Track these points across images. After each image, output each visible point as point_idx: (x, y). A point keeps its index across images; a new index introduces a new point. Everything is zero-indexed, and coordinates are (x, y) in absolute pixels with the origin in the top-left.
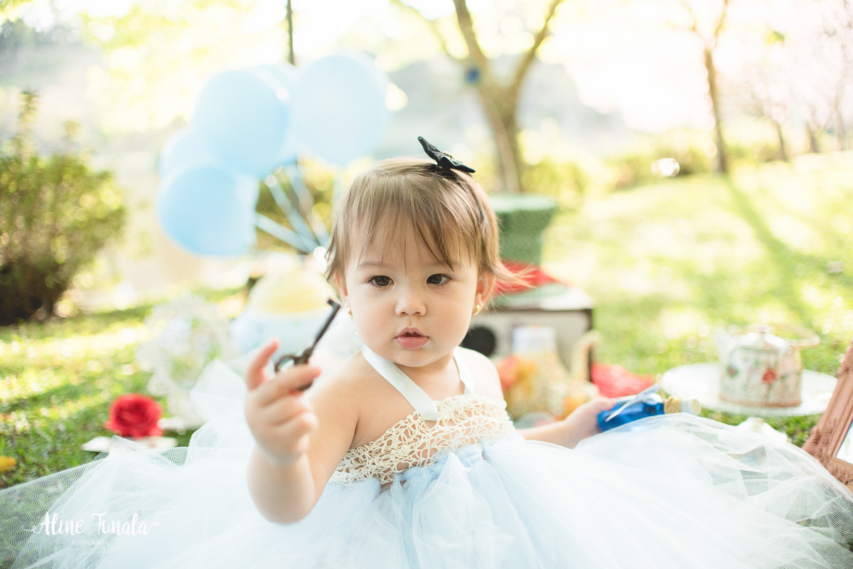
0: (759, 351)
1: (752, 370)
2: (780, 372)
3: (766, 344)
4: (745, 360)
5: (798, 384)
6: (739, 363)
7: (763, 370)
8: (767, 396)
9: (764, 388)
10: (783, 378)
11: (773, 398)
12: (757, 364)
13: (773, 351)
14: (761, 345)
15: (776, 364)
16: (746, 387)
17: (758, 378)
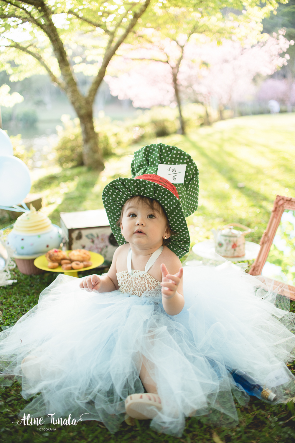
0: (230, 236)
1: (227, 244)
2: (238, 244)
3: (232, 233)
4: (225, 240)
5: (244, 248)
6: (223, 242)
7: (232, 244)
8: (234, 253)
9: (232, 251)
10: (239, 246)
11: (236, 254)
12: (230, 241)
13: (235, 236)
14: (230, 234)
15: (237, 241)
16: (226, 250)
17: (230, 247)
